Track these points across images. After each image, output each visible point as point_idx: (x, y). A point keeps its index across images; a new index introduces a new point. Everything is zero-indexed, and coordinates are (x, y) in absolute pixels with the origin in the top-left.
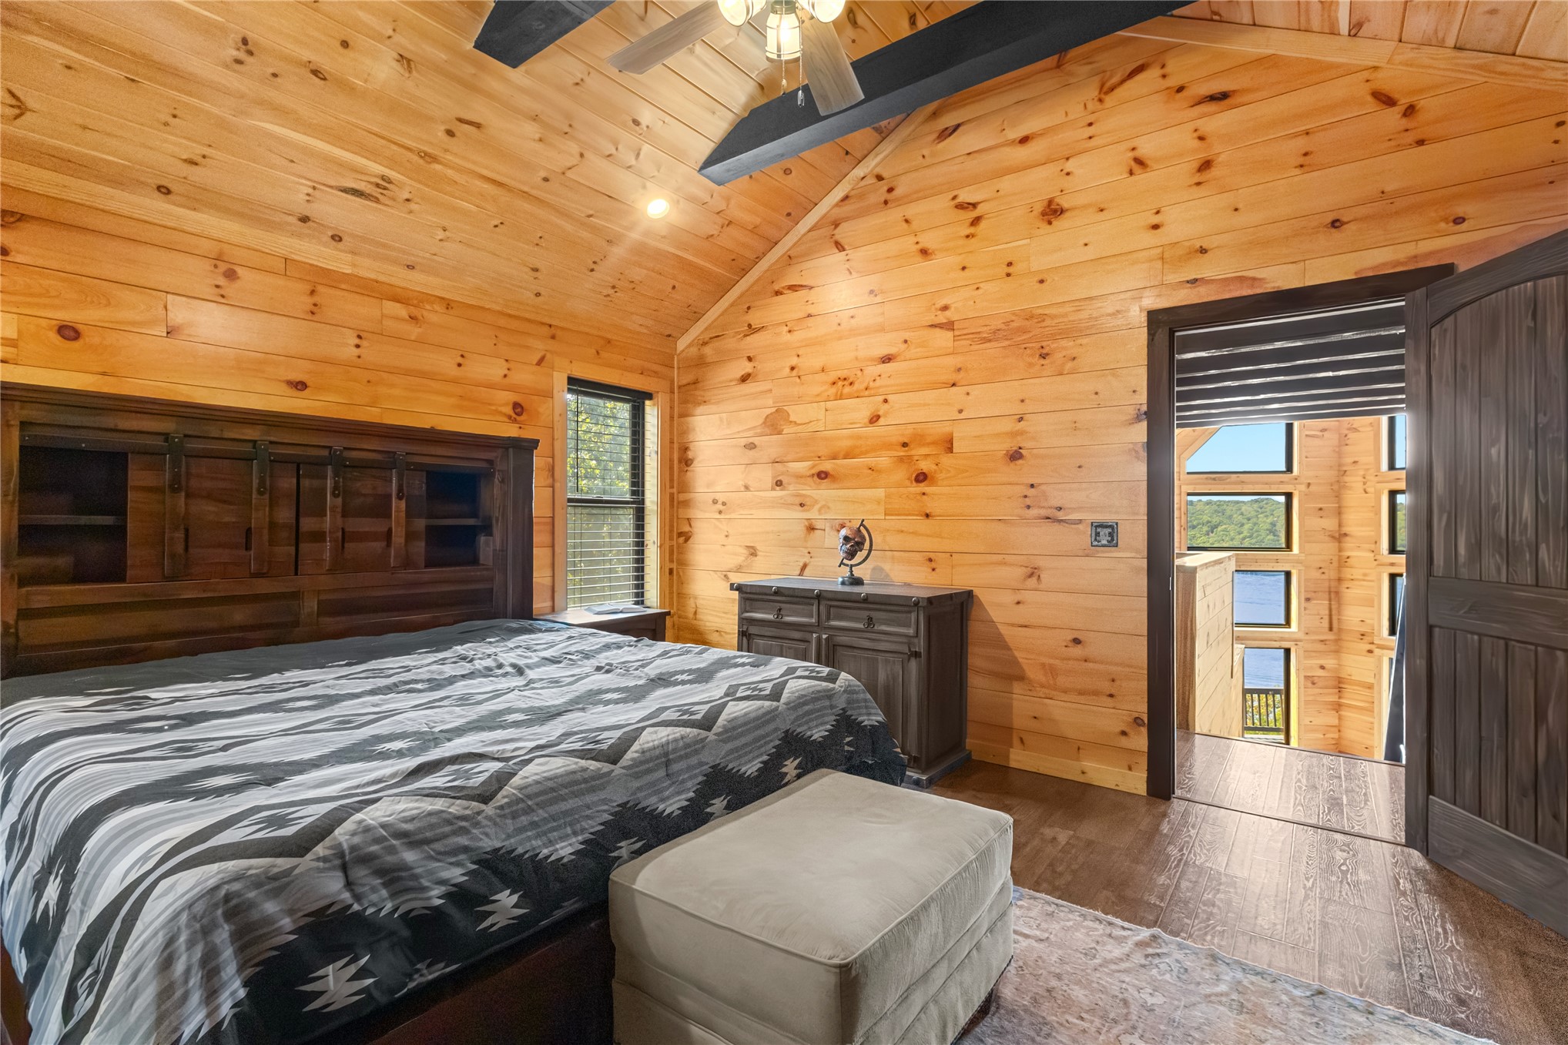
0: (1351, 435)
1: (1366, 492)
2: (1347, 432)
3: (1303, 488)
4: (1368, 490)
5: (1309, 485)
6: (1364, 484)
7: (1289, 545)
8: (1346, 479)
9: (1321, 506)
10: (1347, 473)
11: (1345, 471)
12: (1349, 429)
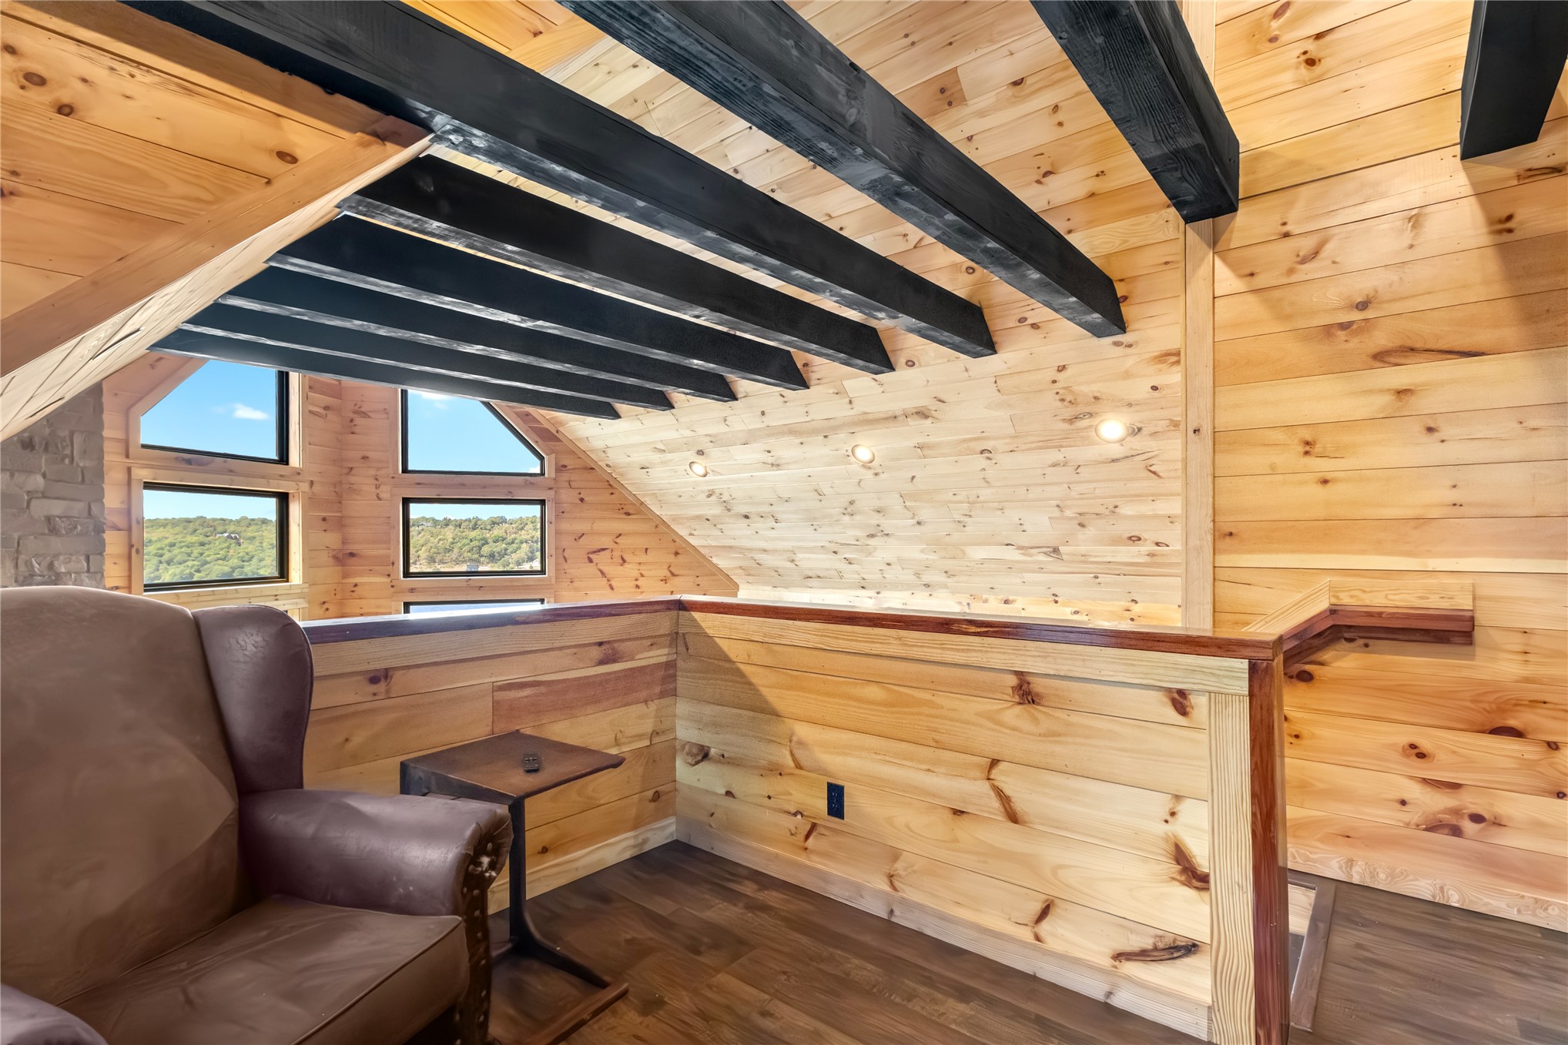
0: (359, 421)
1: (379, 499)
2: (352, 415)
3: (305, 487)
4: (382, 496)
5: (312, 483)
6: (377, 487)
7: (283, 573)
8: (352, 479)
9: (324, 514)
10: (353, 472)
11: (351, 469)
12: (355, 412)
